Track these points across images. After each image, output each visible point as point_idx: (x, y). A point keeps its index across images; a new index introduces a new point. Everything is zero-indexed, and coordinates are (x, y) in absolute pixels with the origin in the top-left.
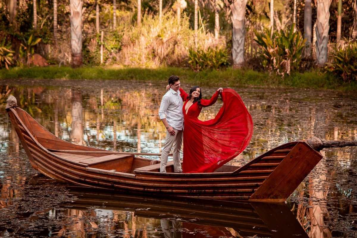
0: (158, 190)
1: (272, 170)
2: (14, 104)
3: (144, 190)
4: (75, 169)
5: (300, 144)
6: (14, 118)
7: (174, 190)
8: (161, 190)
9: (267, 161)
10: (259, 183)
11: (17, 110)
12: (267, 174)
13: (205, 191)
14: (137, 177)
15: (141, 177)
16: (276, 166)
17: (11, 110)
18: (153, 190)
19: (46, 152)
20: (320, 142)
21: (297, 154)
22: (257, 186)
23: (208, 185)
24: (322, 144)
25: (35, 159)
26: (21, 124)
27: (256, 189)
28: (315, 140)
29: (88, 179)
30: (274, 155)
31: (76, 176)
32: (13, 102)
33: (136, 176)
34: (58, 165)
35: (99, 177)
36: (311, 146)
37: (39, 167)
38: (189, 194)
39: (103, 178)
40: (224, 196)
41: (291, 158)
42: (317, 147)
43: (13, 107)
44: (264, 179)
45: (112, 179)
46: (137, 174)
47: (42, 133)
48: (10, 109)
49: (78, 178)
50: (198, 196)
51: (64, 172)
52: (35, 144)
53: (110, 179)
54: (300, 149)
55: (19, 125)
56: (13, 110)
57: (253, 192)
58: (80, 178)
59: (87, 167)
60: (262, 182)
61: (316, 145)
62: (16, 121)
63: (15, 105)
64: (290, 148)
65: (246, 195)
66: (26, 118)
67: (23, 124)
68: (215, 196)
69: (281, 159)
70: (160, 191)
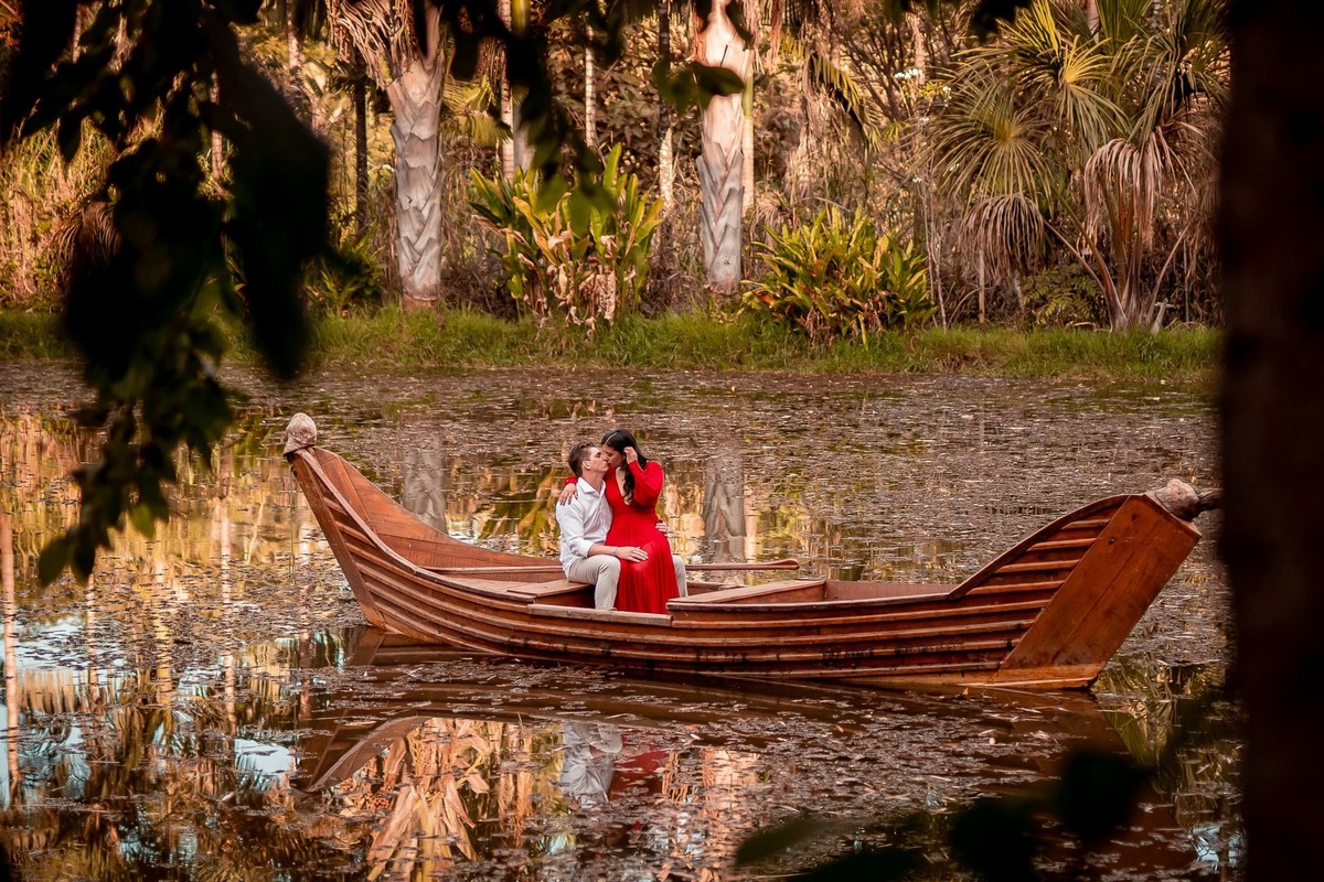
0: (738, 657)
1: (1061, 582)
2: (309, 436)
3: (698, 658)
4: (496, 611)
5: (1134, 503)
6: (311, 477)
7: (784, 652)
8: (747, 657)
9: (1043, 555)
10: (1024, 622)
11: (317, 454)
12: (1047, 592)
13: (871, 653)
14: (674, 622)
15: (686, 622)
16: (1069, 569)
17: (299, 456)
18: (723, 657)
19: (411, 571)
20: (1189, 495)
21: (1128, 531)
22: (1019, 630)
23: (880, 634)
24: (1196, 498)
25: (377, 597)
26: (331, 496)
27: (1018, 640)
28: (1176, 489)
29: (536, 640)
30: (1062, 536)
31: (501, 634)
32: (305, 431)
33: (672, 619)
34: (446, 605)
35: (566, 630)
36: (1166, 507)
37: (389, 620)
38: (825, 663)
39: (578, 631)
40: (927, 664)
41: (1111, 543)
42: (1182, 509)
43: (306, 448)
44: (1038, 610)
45: (606, 634)
46: (677, 611)
47: (394, 520)
48: (299, 452)
49: (506, 639)
50: (854, 668)
51: (463, 625)
52: (377, 550)
53: (599, 633)
54: (1134, 517)
55: (326, 500)
56: (306, 455)
57: (1010, 647)
58: (513, 637)
59: (532, 603)
60: (1033, 617)
61: (1179, 504)
62: (316, 487)
63: (312, 440)
64: (1106, 516)
65: (989, 659)
66: (346, 479)
67: (337, 495)
68: (903, 665)
69: (1084, 548)
70: (744, 659)
